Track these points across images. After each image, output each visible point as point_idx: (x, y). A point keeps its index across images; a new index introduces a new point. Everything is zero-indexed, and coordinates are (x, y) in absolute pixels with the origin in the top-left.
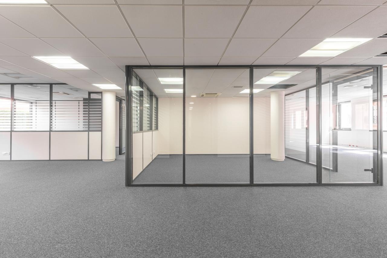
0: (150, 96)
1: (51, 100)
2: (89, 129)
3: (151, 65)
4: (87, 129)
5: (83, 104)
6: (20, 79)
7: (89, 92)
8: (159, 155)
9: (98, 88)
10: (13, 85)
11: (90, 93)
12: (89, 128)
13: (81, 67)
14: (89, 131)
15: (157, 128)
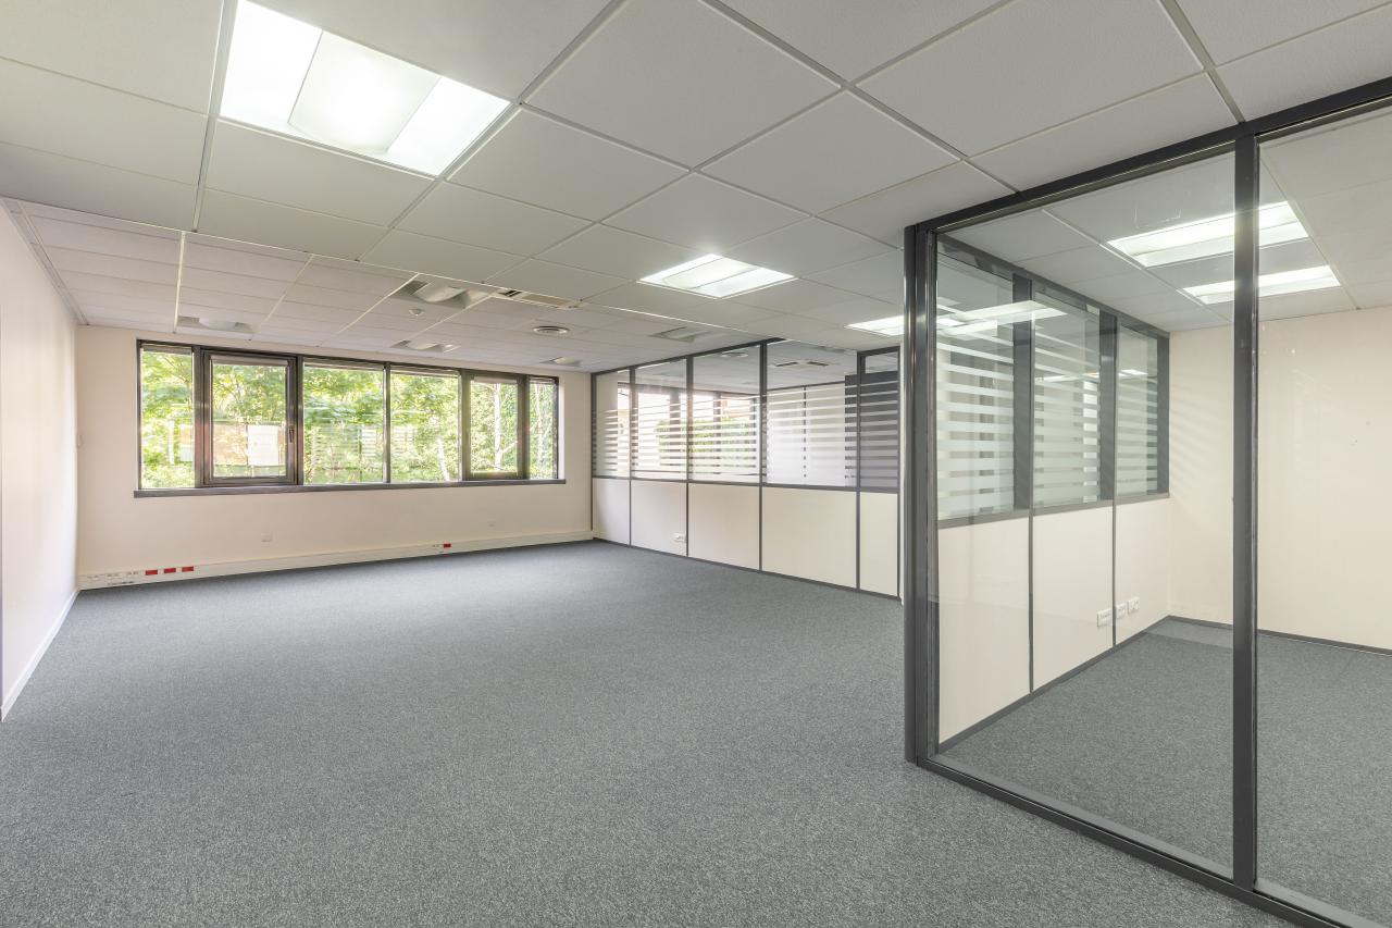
0: (1101, 333)
1: (763, 390)
2: (859, 482)
3: (1021, 190)
4: (853, 483)
5: (846, 394)
6: (696, 340)
7: (859, 353)
8: (1171, 619)
9: (872, 334)
10: (690, 358)
11: (862, 356)
12: (859, 477)
13: (766, 277)
14: (858, 489)
15: (1161, 485)
